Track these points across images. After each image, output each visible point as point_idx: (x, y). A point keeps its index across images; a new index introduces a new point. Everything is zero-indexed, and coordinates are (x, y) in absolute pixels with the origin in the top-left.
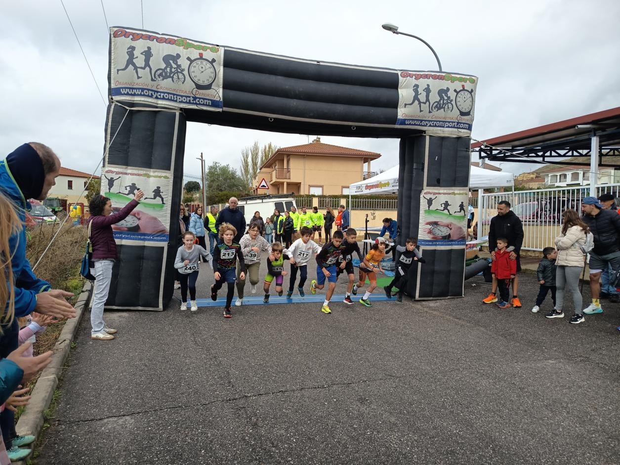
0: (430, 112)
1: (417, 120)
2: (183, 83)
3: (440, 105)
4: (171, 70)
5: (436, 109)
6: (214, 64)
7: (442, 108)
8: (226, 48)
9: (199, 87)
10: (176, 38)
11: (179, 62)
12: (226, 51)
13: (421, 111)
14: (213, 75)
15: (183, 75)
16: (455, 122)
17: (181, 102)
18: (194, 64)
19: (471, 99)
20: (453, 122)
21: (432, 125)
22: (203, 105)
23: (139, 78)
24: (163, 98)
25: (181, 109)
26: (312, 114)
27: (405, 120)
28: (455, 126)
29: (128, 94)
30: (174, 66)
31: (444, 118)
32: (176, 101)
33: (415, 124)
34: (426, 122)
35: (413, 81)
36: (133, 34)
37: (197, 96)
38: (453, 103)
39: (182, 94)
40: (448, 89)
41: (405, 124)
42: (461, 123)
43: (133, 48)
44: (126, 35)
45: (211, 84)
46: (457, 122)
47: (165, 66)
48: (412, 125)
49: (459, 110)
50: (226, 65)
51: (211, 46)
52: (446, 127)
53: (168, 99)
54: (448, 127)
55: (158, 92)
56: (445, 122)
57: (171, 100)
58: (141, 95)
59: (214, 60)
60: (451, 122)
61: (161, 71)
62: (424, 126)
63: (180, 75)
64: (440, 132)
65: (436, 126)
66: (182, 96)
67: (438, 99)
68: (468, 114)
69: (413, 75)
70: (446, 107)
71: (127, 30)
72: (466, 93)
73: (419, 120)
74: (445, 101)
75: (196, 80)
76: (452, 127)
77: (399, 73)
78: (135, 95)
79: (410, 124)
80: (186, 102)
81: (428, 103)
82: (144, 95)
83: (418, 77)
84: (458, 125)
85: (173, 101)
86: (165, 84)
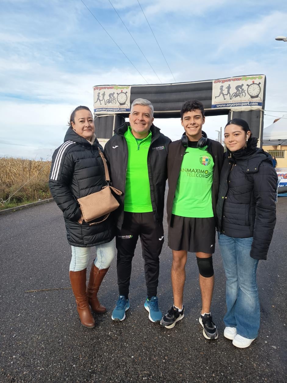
0: (231, 99)
1: (223, 104)
2: (116, 103)
3: (237, 94)
4: (111, 99)
5: (235, 97)
6: (127, 94)
7: (239, 95)
8: (132, 86)
9: (121, 104)
10: (114, 86)
11: (114, 95)
12: (132, 87)
13: (225, 99)
14: (126, 99)
15: (116, 100)
16: (248, 102)
17: (116, 111)
18: (119, 95)
19: (259, 88)
20: (246, 103)
21: (233, 105)
22: (123, 111)
23: (101, 104)
24: (109, 111)
25: (116, 114)
26: (167, 109)
27: (216, 105)
28: (248, 105)
29: (98, 111)
30: (112, 97)
31: (240, 101)
32: (114, 111)
33: (223, 107)
34: (229, 105)
35: (220, 84)
36: (100, 88)
37: (121, 108)
38: (246, 92)
39: (116, 108)
40: (243, 85)
41: (217, 107)
42: (252, 102)
43: (99, 93)
44: (97, 89)
45: (125, 102)
46: (249, 102)
47: (109, 98)
48: (221, 107)
49: (250, 95)
50: (131, 93)
51: (126, 86)
52: (243, 106)
53: (111, 111)
54: (244, 105)
55: (107, 109)
56: (242, 103)
57: (112, 111)
58: (102, 111)
59: (127, 92)
60: (245, 103)
61: (108, 100)
62: (228, 107)
63: (115, 101)
64: (238, 109)
65: (235, 106)
66: (116, 109)
67: (235, 91)
68: (257, 96)
69: (221, 81)
70: (241, 95)
71: (98, 87)
72: (255, 85)
73: (225, 104)
74: (240, 92)
75: (120, 102)
76: (246, 105)
77: (213, 81)
78: (100, 111)
79: (220, 107)
80: (117, 111)
81: (229, 94)
82: (103, 111)
83: (223, 82)
84: (250, 104)
85: (113, 111)
86: (110, 105)
